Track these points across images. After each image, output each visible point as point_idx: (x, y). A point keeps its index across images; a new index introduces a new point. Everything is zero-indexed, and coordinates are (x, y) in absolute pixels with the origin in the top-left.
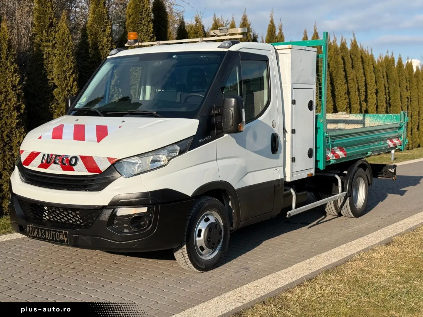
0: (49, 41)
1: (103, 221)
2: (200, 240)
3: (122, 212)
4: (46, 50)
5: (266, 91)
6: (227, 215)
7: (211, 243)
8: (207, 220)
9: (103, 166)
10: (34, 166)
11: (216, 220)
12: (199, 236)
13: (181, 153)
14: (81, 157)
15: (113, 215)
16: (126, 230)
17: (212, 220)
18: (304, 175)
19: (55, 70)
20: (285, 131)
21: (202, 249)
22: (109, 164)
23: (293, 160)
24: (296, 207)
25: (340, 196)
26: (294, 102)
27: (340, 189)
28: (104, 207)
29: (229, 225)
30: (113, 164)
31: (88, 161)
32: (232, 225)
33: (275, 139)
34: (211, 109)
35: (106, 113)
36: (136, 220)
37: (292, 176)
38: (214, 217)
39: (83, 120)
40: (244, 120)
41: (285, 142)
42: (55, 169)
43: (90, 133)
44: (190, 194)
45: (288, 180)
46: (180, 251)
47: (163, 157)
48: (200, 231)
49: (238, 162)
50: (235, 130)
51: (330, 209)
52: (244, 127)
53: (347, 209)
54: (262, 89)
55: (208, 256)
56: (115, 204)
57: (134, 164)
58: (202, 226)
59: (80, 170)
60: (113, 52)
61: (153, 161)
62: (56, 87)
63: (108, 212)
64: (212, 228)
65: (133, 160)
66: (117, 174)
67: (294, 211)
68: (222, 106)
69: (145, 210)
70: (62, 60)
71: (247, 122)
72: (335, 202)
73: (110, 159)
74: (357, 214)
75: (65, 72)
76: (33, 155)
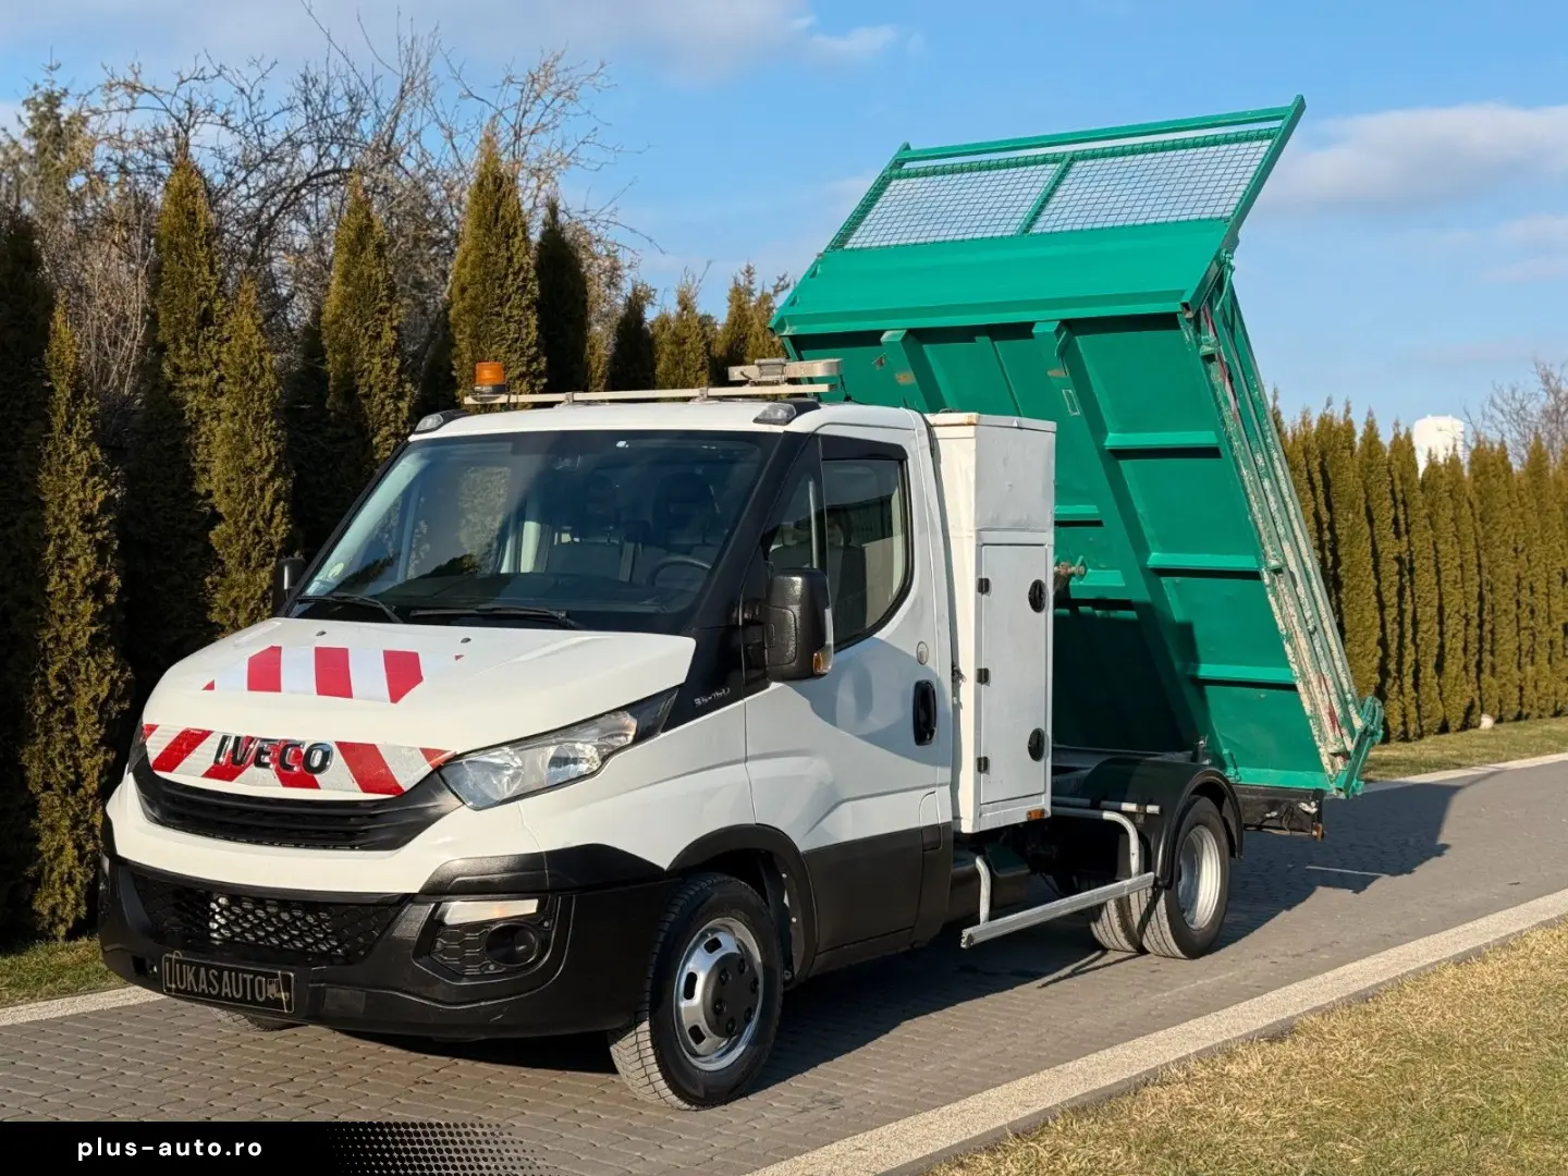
0: (198, 372)
1: (402, 942)
2: (692, 1008)
3: (460, 912)
4: (193, 401)
5: (898, 541)
6: (774, 934)
7: (724, 1016)
8: (714, 946)
9: (409, 774)
10: (191, 773)
11: (741, 945)
12: (689, 994)
13: (640, 738)
14: (342, 746)
15: (435, 924)
16: (472, 970)
17: (729, 945)
18: (1018, 815)
19: (217, 467)
20: (956, 675)
21: (697, 1034)
22: (426, 768)
23: (983, 765)
24: (992, 917)
25: (1135, 884)
26: (983, 586)
27: (1135, 862)
28: (407, 898)
29: (778, 965)
30: (438, 769)
31: (363, 758)
32: (788, 963)
33: (924, 697)
34: (732, 606)
35: (407, 610)
36: (503, 936)
37: (979, 815)
38: (736, 937)
39: (339, 634)
40: (830, 641)
41: (957, 707)
42: (259, 783)
43: (368, 675)
44: (664, 862)
45: (967, 827)
46: (629, 1040)
47: (587, 749)
48: (692, 978)
49: (811, 770)
50: (804, 672)
51: (1108, 929)
52: (830, 663)
53: (1160, 932)
54: (886, 532)
55: (715, 1058)
56: (441, 889)
57: (498, 769)
58: (699, 965)
59: (337, 786)
60: (429, 421)
61: (558, 761)
62: (217, 518)
63: (418, 915)
64: (729, 971)
65: (496, 758)
66: (447, 800)
67: (985, 928)
68: (764, 600)
69: (529, 907)
70: (240, 434)
71: (841, 644)
72: (1123, 905)
73: (429, 754)
74: (1195, 946)
75: (248, 471)
76: (188, 741)
